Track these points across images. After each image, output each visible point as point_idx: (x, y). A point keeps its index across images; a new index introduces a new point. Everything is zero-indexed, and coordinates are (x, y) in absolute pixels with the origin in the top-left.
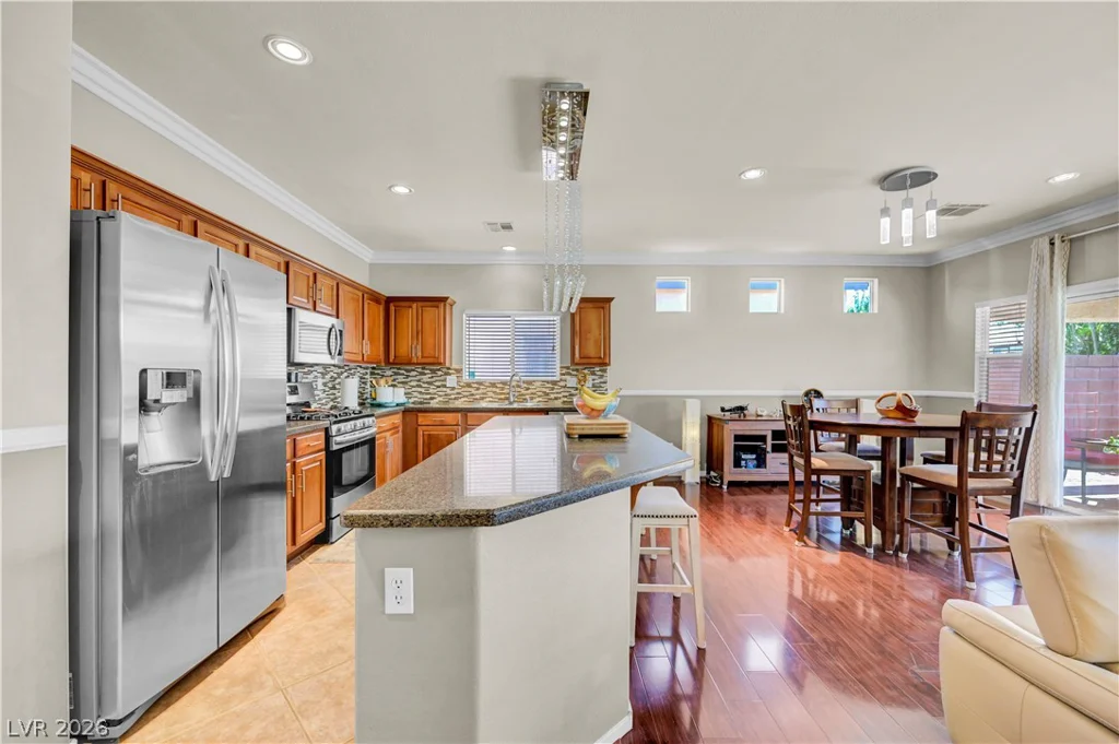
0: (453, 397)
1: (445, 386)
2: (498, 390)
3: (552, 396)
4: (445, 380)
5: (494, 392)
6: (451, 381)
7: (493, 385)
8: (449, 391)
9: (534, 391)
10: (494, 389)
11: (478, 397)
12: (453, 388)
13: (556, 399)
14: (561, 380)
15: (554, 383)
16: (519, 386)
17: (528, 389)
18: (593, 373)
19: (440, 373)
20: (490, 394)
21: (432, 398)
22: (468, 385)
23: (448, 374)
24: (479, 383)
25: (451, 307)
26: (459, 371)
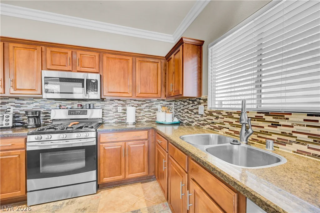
0: (202, 122)
1: (197, 113)
2: (234, 121)
4: (198, 109)
5: (231, 123)
6: (201, 109)
7: (230, 115)
8: (199, 117)
9: (288, 130)
10: (230, 120)
11: (217, 125)
12: (202, 116)
19: (196, 103)
20: (227, 125)
21: (192, 122)
22: (211, 114)
23: (199, 103)
24: (219, 113)
25: (199, 46)
26: (205, 100)
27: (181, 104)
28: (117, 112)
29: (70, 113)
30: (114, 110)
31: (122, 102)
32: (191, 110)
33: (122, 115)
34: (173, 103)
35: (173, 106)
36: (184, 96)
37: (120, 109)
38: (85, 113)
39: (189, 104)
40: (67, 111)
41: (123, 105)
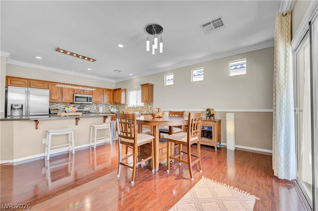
3: (142, 111)
6: (126, 107)
7: (132, 108)
8: (126, 110)
12: (126, 109)
13: (143, 111)
14: (144, 107)
15: (143, 107)
16: (136, 108)
17: (138, 109)
18: (150, 105)
22: (128, 108)
23: (125, 105)
24: (130, 108)
25: (125, 90)
26: (127, 105)
27: (119, 106)
28: (94, 108)
29: (78, 109)
30: (93, 108)
31: (96, 105)
32: (123, 108)
33: (96, 110)
34: (115, 105)
35: (115, 106)
36: (122, 103)
37: (95, 107)
38: (83, 108)
39: (122, 106)
40: (77, 108)
41: (96, 106)
